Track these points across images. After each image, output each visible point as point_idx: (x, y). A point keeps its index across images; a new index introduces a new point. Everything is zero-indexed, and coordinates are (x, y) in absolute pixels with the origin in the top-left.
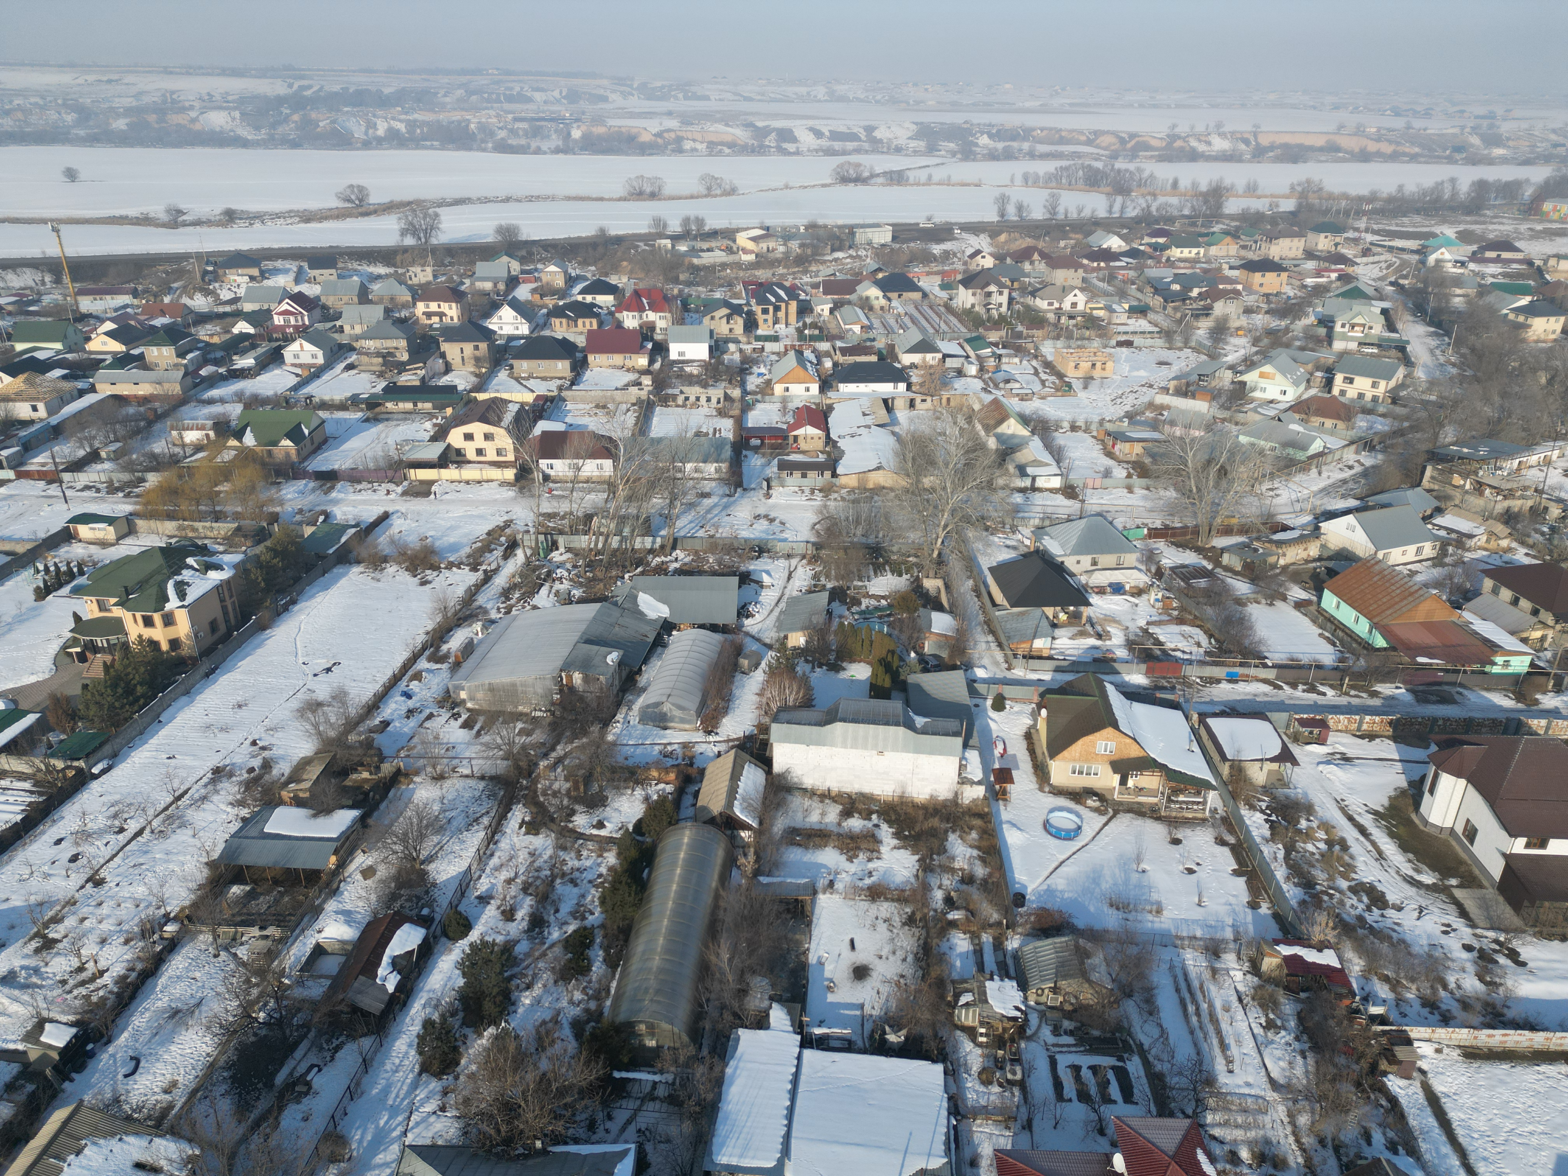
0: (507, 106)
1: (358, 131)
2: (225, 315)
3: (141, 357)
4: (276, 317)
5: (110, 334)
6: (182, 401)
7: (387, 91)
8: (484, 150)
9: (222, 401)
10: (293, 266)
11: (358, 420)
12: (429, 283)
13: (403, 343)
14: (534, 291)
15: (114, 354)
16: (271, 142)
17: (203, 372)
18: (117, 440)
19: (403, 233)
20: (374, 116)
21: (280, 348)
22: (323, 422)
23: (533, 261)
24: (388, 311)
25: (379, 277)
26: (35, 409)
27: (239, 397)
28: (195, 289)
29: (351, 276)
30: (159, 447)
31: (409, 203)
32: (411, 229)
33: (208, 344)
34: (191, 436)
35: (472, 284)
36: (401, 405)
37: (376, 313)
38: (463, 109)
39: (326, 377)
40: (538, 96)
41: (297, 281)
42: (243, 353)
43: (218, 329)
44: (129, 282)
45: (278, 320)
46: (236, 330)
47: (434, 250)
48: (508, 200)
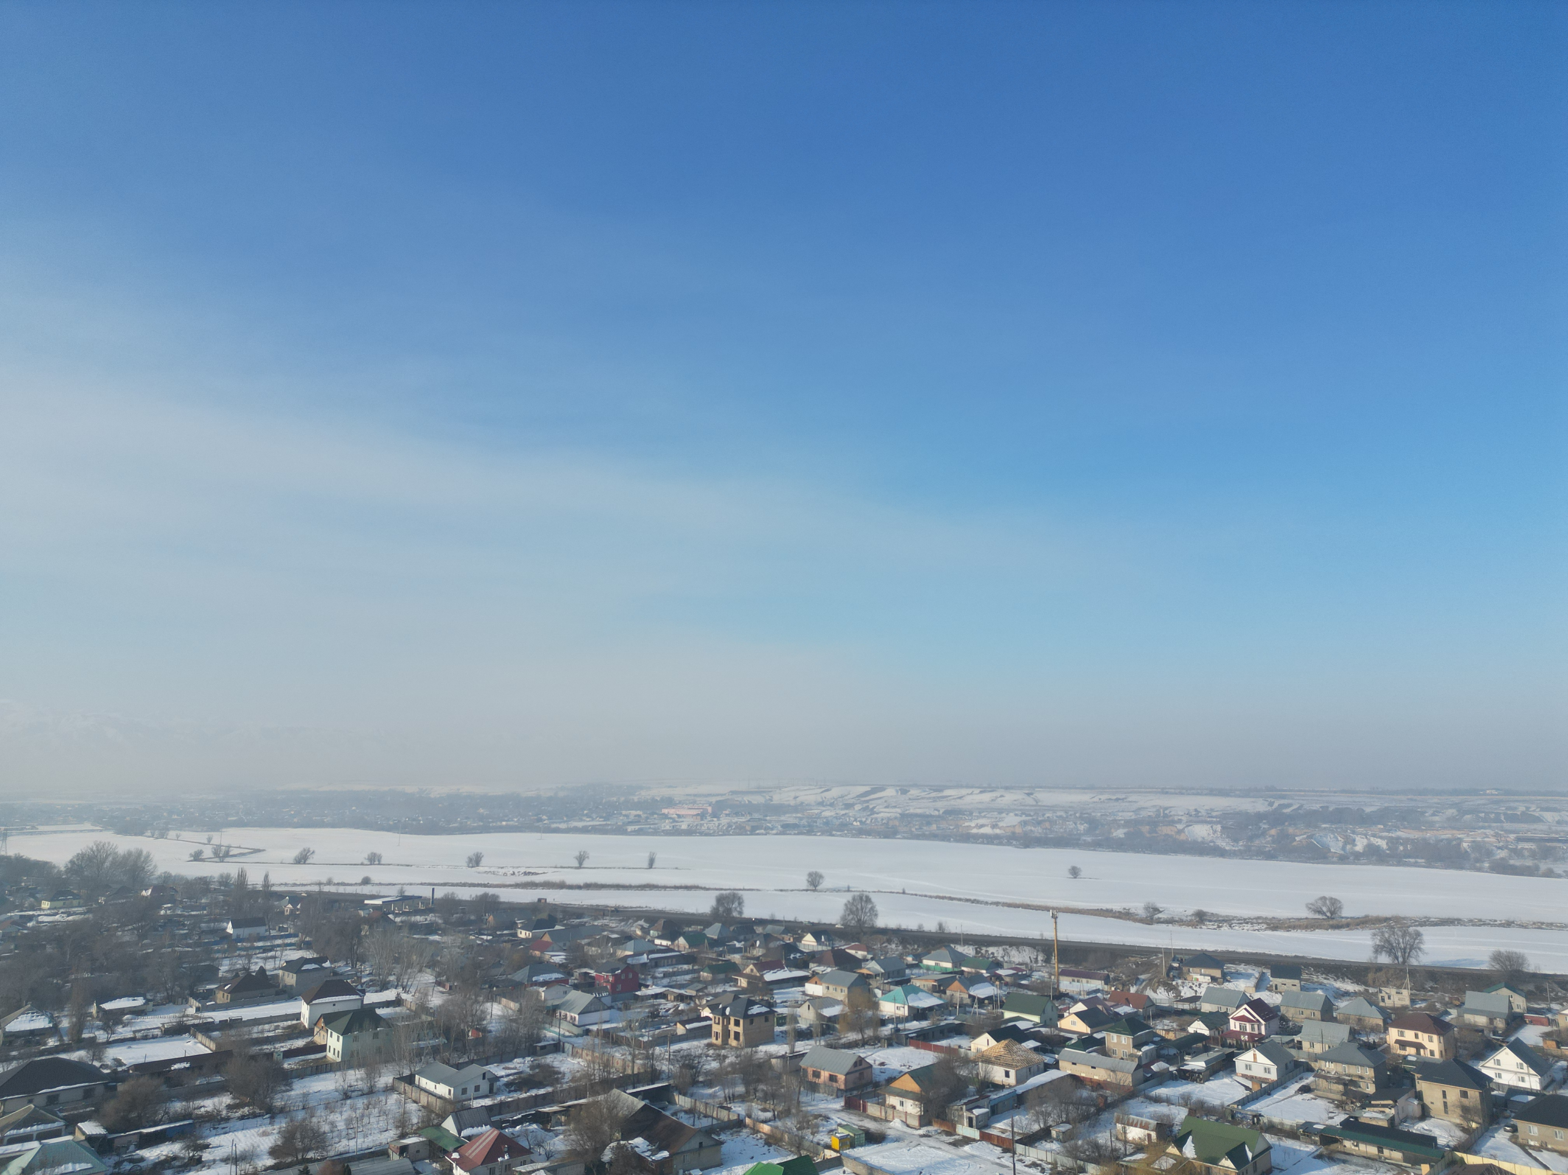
0: (1508, 826)
1: (1335, 845)
2: (1183, 1012)
3: (1102, 1042)
4: (1232, 1022)
5: (1079, 1015)
6: (1131, 1094)
7: (1368, 810)
8: (1480, 870)
9: (1168, 1101)
10: (1255, 972)
11: (1310, 1154)
12: (1404, 1008)
13: (1369, 1073)
14: (1546, 1036)
15: (1080, 1034)
16: (1247, 853)
17: (1155, 1067)
18: (1067, 1122)
19: (1378, 950)
20: (1354, 832)
21: (1233, 1055)
22: (1269, 1148)
23: (1545, 1000)
24: (1353, 1033)
25: (1346, 994)
26: (1007, 1074)
27: (1185, 1100)
28: (1160, 983)
29: (1315, 989)
30: (1103, 1138)
31: (1386, 920)
32: (1387, 947)
33: (1163, 1039)
34: (1135, 1133)
35: (1460, 1016)
36: (1363, 1147)
37: (1339, 1033)
38: (1454, 828)
39: (1277, 1096)
40: (1548, 816)
41: (1258, 987)
42: (1195, 1054)
43: (1175, 1025)
44: (1103, 969)
45: (1234, 1026)
46: (1191, 1030)
47: (1414, 972)
48: (1508, 924)
